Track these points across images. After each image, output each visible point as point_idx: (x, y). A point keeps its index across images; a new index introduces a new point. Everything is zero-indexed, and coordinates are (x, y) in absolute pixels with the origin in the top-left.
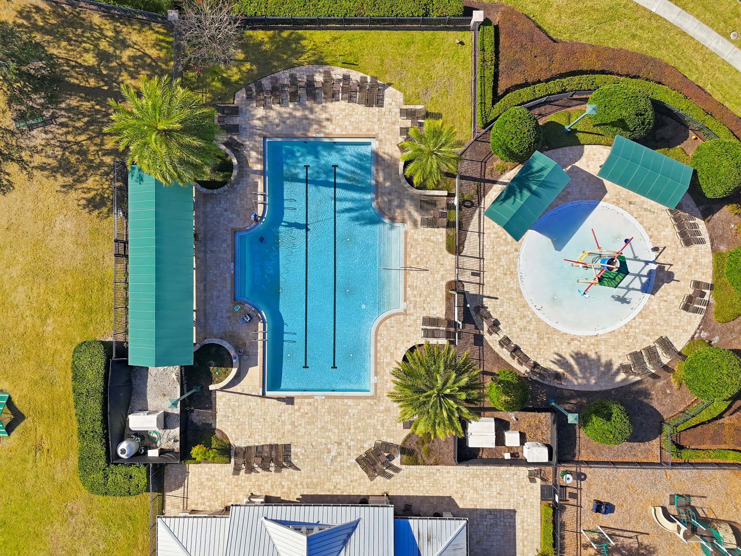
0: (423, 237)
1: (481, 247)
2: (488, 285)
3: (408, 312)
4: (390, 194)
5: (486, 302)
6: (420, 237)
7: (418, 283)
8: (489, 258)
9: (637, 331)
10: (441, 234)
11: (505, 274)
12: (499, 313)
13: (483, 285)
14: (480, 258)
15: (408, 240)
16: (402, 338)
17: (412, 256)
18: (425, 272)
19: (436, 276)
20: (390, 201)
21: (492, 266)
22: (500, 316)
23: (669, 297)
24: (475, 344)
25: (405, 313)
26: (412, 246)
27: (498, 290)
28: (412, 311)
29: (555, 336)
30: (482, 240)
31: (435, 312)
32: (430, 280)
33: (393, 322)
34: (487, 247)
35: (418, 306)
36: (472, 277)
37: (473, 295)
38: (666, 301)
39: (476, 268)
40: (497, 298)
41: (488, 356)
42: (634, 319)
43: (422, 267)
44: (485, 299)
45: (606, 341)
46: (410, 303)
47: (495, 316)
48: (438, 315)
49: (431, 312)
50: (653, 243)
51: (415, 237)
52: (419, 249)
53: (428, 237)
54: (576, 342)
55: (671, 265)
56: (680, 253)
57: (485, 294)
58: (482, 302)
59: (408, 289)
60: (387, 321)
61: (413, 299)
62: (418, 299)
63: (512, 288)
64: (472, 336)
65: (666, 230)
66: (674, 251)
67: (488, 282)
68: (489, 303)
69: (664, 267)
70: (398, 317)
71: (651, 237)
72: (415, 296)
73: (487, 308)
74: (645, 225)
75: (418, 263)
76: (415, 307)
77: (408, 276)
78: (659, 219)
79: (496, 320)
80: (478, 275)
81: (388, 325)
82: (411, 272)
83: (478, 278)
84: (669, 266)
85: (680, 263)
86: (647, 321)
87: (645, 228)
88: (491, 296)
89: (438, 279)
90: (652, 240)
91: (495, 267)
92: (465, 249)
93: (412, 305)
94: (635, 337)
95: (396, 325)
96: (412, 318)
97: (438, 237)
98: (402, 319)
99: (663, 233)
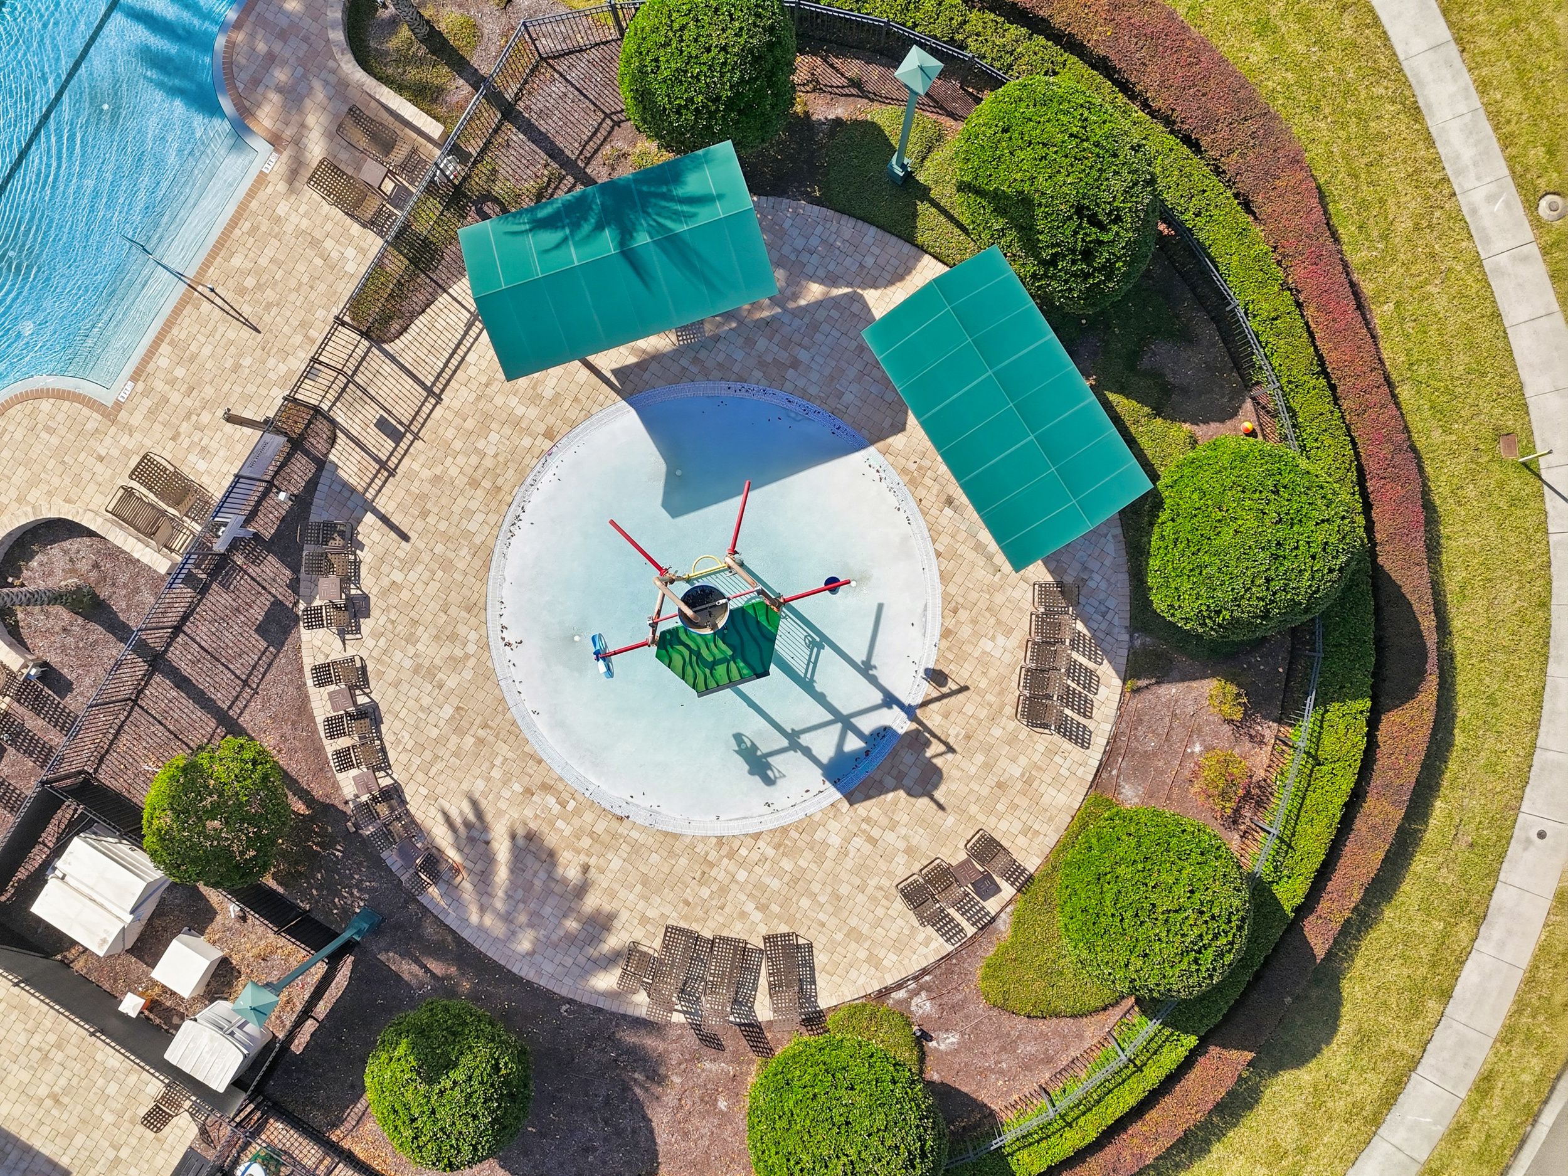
0: (305, 223)
1: (454, 362)
2: (405, 483)
3: (123, 415)
4: (283, 35)
5: (369, 528)
6: (294, 219)
7: (207, 351)
8: (456, 405)
9: (742, 875)
10: (363, 252)
11: (475, 484)
12: (385, 582)
13: (392, 473)
14: (429, 391)
15: (254, 205)
16: (56, 481)
17: (236, 261)
18: (246, 332)
19: (271, 362)
20: (271, 59)
21: (450, 433)
22: (385, 593)
23: (890, 837)
24: (261, 630)
25: (111, 413)
26: (254, 229)
27: (424, 514)
28: (137, 419)
29: (503, 749)
30: (467, 343)
31: (202, 465)
32: (246, 362)
33: (61, 417)
34: (472, 371)
35: (163, 417)
36: (373, 431)
37: (345, 484)
38: (872, 841)
39: (403, 412)
40: (405, 537)
41: (275, 686)
42: (757, 836)
43: (246, 311)
44: (369, 518)
45: (636, 848)
46: (146, 394)
47: (368, 582)
48: (205, 481)
49: (192, 458)
50: (941, 656)
51: (282, 209)
52: (269, 252)
53: (318, 234)
54: (551, 800)
55: (950, 749)
56: (997, 732)
57: (381, 504)
58: (359, 522)
59: (165, 348)
60: (46, 405)
61: (159, 385)
62: (175, 397)
63: (468, 535)
64: (265, 601)
65: (1001, 640)
66: (983, 713)
67: (411, 476)
68: (376, 537)
69: (928, 743)
70: (86, 411)
71: (946, 633)
72: (172, 382)
73: (361, 546)
74: (952, 589)
75: (241, 291)
76: (152, 412)
77: (189, 308)
78: (999, 598)
79: (366, 598)
80: (396, 437)
81: (42, 417)
82: (206, 306)
83: (390, 444)
84: (942, 748)
85: (980, 758)
86: (787, 864)
87: (947, 598)
88: (395, 520)
89: (273, 376)
90: (944, 644)
91: (457, 445)
92: (406, 338)
93: (147, 403)
94: (724, 890)
95: (62, 431)
96: (125, 440)
97: (350, 252)
98: (90, 426)
99: (987, 645)
